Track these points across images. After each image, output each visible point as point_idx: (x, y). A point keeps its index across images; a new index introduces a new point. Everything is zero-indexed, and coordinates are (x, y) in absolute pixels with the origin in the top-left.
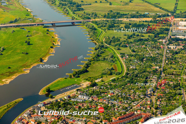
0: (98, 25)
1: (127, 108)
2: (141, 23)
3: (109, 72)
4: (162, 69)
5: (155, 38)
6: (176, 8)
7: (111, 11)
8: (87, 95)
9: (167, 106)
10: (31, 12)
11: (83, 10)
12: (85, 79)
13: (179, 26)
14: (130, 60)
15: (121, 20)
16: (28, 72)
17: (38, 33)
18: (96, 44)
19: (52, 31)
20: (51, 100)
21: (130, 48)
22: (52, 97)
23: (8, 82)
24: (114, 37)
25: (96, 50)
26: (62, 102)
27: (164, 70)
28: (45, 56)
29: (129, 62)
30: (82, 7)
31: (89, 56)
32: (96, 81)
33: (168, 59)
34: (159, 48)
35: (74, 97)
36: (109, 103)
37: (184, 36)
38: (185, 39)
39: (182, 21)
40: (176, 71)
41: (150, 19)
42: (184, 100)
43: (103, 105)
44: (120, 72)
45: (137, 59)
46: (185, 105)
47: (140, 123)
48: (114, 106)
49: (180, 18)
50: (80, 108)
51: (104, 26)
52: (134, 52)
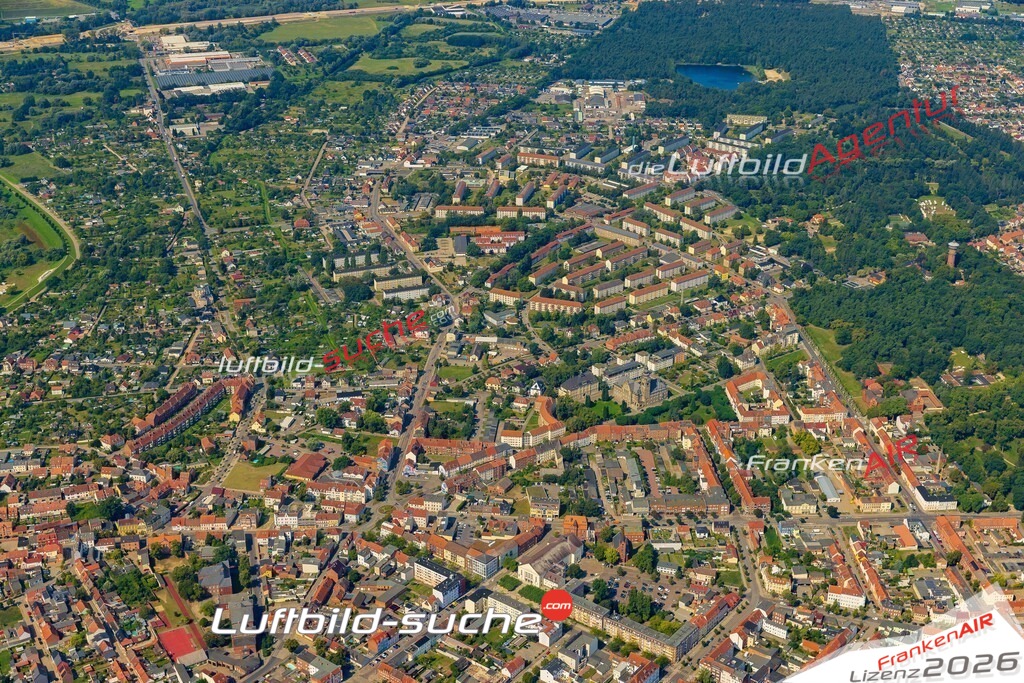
1: (156, 373)
2: (34, 57)
3: (23, 256)
4: (194, 211)
5: (114, 107)
9: (283, 335)
13: (168, 53)
14: (71, 199)
21: (44, 153)
27: (206, 214)
29: (68, 206)
34: (145, 140)
36: (84, 369)
37: (203, 84)
38: (214, 95)
39: (168, 33)
40: (245, 211)
41: (57, 40)
42: (327, 305)
43: (67, 383)
44: (59, 245)
45: (90, 190)
46: (342, 321)
47: (235, 417)
48: (108, 376)
49: (156, 22)
52: (67, 165)
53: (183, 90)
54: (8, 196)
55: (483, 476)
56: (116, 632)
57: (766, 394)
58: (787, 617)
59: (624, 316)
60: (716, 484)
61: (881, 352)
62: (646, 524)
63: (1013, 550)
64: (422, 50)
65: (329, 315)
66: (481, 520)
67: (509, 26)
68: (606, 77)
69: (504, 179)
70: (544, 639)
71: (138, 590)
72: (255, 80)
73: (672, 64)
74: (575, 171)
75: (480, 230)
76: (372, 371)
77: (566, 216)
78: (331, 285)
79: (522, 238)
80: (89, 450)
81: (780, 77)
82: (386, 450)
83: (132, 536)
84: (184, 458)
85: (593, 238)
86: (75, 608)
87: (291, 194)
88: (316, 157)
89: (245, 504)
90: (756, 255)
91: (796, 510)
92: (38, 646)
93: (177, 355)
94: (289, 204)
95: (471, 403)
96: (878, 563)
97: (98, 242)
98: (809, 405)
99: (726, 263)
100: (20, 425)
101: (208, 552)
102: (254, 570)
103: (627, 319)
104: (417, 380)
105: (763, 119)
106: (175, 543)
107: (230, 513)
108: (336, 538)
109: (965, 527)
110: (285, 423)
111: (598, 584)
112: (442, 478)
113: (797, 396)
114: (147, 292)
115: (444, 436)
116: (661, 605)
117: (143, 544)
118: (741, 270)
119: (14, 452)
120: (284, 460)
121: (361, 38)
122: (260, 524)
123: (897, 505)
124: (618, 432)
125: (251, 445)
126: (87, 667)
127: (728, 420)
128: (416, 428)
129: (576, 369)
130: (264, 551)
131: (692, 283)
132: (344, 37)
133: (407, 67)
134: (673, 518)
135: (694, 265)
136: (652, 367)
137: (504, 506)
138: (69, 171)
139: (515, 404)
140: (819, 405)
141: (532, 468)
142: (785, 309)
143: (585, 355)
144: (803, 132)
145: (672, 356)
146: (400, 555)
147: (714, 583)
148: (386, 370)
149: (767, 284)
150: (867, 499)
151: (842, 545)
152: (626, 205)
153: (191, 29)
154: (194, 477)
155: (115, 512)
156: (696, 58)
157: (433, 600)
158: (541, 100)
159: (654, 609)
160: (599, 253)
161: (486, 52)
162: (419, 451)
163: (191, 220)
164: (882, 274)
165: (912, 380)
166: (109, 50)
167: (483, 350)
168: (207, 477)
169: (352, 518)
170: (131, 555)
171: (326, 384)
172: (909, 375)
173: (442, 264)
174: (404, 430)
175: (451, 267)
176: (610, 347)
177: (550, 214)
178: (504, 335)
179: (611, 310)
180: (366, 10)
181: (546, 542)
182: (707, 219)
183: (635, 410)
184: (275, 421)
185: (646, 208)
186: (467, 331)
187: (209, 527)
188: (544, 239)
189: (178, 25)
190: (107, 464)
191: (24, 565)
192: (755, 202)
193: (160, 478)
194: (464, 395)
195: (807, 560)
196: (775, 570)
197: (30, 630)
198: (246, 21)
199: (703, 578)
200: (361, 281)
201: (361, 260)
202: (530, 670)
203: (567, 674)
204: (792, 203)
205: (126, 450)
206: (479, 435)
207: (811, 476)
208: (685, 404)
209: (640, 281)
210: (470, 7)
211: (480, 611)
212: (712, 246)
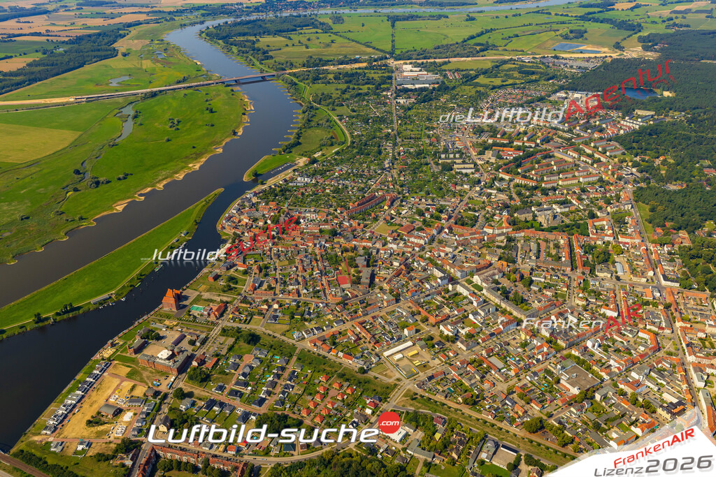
0: (297, 78)
1: (363, 189)
2: (355, 71)
3: (329, 143)
4: (395, 132)
5: (377, 91)
6: (393, 46)
7: (311, 57)
8: (308, 177)
9: (413, 181)
10: (202, 66)
11: (272, 57)
12: (300, 155)
13: (404, 71)
14: (352, 124)
15: (326, 69)
16: (220, 150)
17: (220, 95)
18: (301, 105)
19: (238, 91)
20: (263, 187)
21: (348, 106)
22: (262, 184)
23: (197, 167)
24: (323, 94)
25: (304, 112)
26: (278, 189)
27: (399, 134)
28: (238, 127)
29: (351, 126)
30: (270, 53)
31: (297, 123)
32: (316, 156)
33: (400, 118)
34: (385, 104)
35: (292, 180)
36: (339, 184)
37: (413, 84)
38: (416, 89)
39: (406, 64)
40: (414, 134)
41: (365, 65)
42: (434, 172)
43: (332, 188)
44: (343, 140)
45: (360, 121)
46: (437, 178)
47: (386, 207)
48: (347, 188)
49: (403, 60)
50: (303, 194)
51: (307, 79)
52: (355, 111)
53: (405, 86)
54: (331, 121)
55: (472, 242)
56: (323, 273)
57: (606, 227)
58: (579, 314)
59: (554, 189)
60: (568, 259)
61: (669, 217)
62: (532, 269)
63: (699, 307)
64: (506, 75)
65: (433, 175)
66: (466, 257)
67: (548, 67)
68: (584, 91)
69: (522, 130)
70: (475, 304)
71: (335, 261)
72: (433, 84)
74: (555, 129)
75: (505, 149)
76: (442, 198)
77: (544, 147)
78: (437, 164)
79: (521, 154)
80: (332, 212)
81: (671, 95)
82: (438, 227)
83: (338, 243)
84: (364, 219)
85: (553, 156)
86: (313, 263)
87: (433, 128)
89: (380, 238)
90: (625, 171)
91: (601, 275)
92: (298, 273)
93: (373, 183)
94: (431, 132)
95: (477, 215)
96: (631, 301)
97: (357, 140)
98: (625, 234)
99: (610, 173)
100: (313, 200)
101: (361, 252)
102: (376, 261)
103: (555, 190)
104: (459, 204)
105: (653, 113)
106: (351, 247)
107: (374, 240)
108: (409, 255)
109: (680, 295)
110: (404, 212)
111: (503, 288)
112: (456, 240)
113: (621, 230)
114: (369, 160)
115: (463, 225)
116: (527, 300)
117: (341, 246)
118: (616, 176)
119: (308, 209)
120: (399, 225)
121: (482, 69)
122: (383, 246)
123: (650, 281)
124: (534, 233)
125: (389, 218)
126: (311, 282)
127: (584, 235)
128: (452, 220)
129: (526, 205)
130: (382, 255)
131: (590, 179)
132: (475, 68)
133: (498, 82)
135: (594, 172)
136: (559, 210)
137: (476, 254)
138: (355, 114)
139: (495, 217)
140: (630, 235)
141: (493, 242)
142: (630, 194)
143: (531, 202)
144: (671, 120)
145: (569, 207)
146: (430, 264)
147: (553, 296)
148: (448, 198)
149: (626, 183)
150: (636, 276)
151: (617, 292)
152: (572, 144)
153: (415, 62)
154: (365, 226)
155: (334, 233)
157: (436, 282)
158: (551, 98)
159: (523, 301)
160: (553, 163)
161: (534, 77)
162: (450, 229)
163: (393, 135)
164: (685, 185)
165: (681, 231)
166: (383, 69)
167: (489, 195)
168: (370, 227)
169: (417, 249)
170: (336, 249)
171: (423, 200)
172: (680, 228)
173: (485, 161)
174: (447, 221)
175: (488, 162)
176: (543, 200)
177: (537, 145)
178: (499, 190)
179: (549, 186)
180: (488, 58)
181: (488, 269)
182: (608, 154)
183: (545, 226)
184: (400, 211)
185: (581, 146)
186: (486, 187)
187: (365, 244)
188: (530, 155)
189: (411, 61)
190: (337, 217)
191: (300, 246)
192: (634, 148)
193: (354, 225)
194: (475, 211)
195: (597, 294)
196: (581, 295)
197: (297, 268)
198: (437, 60)
199: (549, 293)
200: (449, 163)
201: (452, 156)
202: (466, 313)
203: (479, 317)
204: (652, 150)
205: (345, 214)
206: (477, 226)
207: (614, 262)
208: (568, 227)
209: (567, 176)
210: (533, 58)
211: (454, 289)
212: (606, 165)
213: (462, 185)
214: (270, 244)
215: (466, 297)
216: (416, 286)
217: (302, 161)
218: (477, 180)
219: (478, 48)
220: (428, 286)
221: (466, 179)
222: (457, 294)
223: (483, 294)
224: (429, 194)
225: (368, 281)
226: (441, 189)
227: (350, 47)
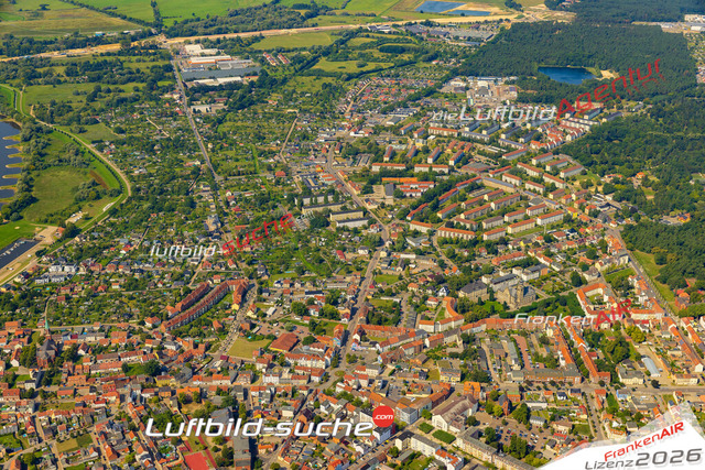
1: (182, 275)
2: (101, 59)
3: (93, 193)
4: (207, 164)
5: (154, 93)
6: (157, 13)
7: (11, 37)
8: (70, 263)
9: (268, 251)
12: (40, 222)
13: (190, 56)
14: (125, 155)
15: (47, 58)
18: (18, 127)
21: (107, 124)
24: (53, 104)
25: (26, 140)
26: (16, 294)
27: (216, 167)
29: (123, 160)
32: (73, 220)
34: (174, 115)
35: (39, 272)
36: (134, 271)
37: (214, 78)
38: (220, 85)
39: (190, 43)
40: (242, 165)
41: (116, 47)
42: (298, 230)
43: (122, 281)
44: (117, 187)
45: (137, 149)
46: (308, 241)
47: (235, 307)
48: (150, 276)
49: (182, 36)
50: (68, 298)
51: (14, 78)
52: (122, 132)
53: (200, 81)
54: (83, 153)
55: (406, 352)
56: (156, 454)
57: (606, 299)
59: (504, 242)
60: (571, 362)
61: (688, 271)
62: (521, 389)
64: (361, 55)
65: (299, 238)
66: (406, 383)
67: (422, 39)
68: (489, 75)
69: (420, 145)
72: (248, 75)
73: (536, 66)
74: (469, 140)
75: (402, 180)
76: (329, 277)
77: (463, 171)
79: (432, 186)
80: (137, 327)
81: (612, 75)
82: (340, 332)
83: (166, 388)
84: (200, 334)
85: (481, 187)
86: (127, 436)
87: (273, 154)
88: (290, 128)
89: (243, 367)
90: (597, 200)
91: (629, 382)
92: (103, 462)
93: (196, 263)
94: (272, 160)
95: (398, 301)
97: (143, 184)
98: (637, 307)
99: (576, 206)
100: (91, 309)
101: (218, 400)
102: (249, 414)
103: (506, 244)
104: (360, 284)
105: (600, 105)
106: (196, 394)
107: (232, 373)
108: (305, 393)
110: (270, 312)
111: (489, 431)
112: (378, 353)
114: (176, 219)
115: (379, 323)
116: (533, 447)
117: (173, 393)
118: (587, 211)
119: (87, 327)
120: (269, 337)
121: (320, 47)
122: (253, 381)
123: (701, 381)
124: (501, 323)
125: (247, 326)
127: (578, 315)
128: (360, 318)
129: (471, 279)
130: (256, 400)
131: (552, 220)
132: (309, 46)
133: (352, 67)
134: (541, 385)
135: (553, 206)
136: (525, 278)
137: (422, 373)
138: (122, 136)
139: (429, 302)
140: (644, 307)
141: (441, 347)
142: (618, 239)
143: (477, 269)
144: (629, 114)
145: (538, 270)
146: (350, 406)
147: (571, 432)
148: (339, 277)
149: (605, 221)
150: (680, 375)
151: (662, 407)
152: (505, 164)
153: (205, 40)
154: (208, 348)
155: (155, 371)
156: (552, 62)
157: (373, 438)
159: (529, 449)
160: (486, 197)
161: (406, 57)
162: (362, 333)
163: (205, 170)
164: (688, 215)
166: (151, 54)
167: (406, 263)
168: (217, 348)
169: (316, 379)
170: (165, 401)
171: (297, 285)
173: (377, 203)
174: (351, 318)
175: (383, 206)
176: (495, 263)
177: (452, 170)
178: (420, 253)
179: (495, 237)
180: (323, 28)
181: (451, 400)
182: (562, 175)
183: (513, 308)
184: (263, 310)
185: (519, 166)
186: (394, 250)
187: (218, 382)
188: (448, 187)
189: (196, 38)
190: (149, 337)
191: (94, 406)
192: (596, 163)
193: (185, 348)
194: (393, 295)
195: (637, 418)
196: (615, 424)
197: (98, 450)
198: (242, 35)
199: (563, 429)
200: (321, 214)
201: (321, 200)
204: (622, 164)
205: (162, 328)
206: (403, 323)
207: (639, 357)
208: (548, 305)
209: (515, 217)
210: (394, 26)
211: (406, 447)
212: (566, 193)
213: (354, 251)
214: (30, 410)
215: (431, 460)
216: (337, 453)
217: (48, 234)
218: (377, 239)
219: (303, 12)
220: (359, 449)
221: (357, 238)
222: (415, 456)
223: (458, 448)
224: (303, 273)
225: (248, 457)
226: (322, 261)
227: (79, 17)
